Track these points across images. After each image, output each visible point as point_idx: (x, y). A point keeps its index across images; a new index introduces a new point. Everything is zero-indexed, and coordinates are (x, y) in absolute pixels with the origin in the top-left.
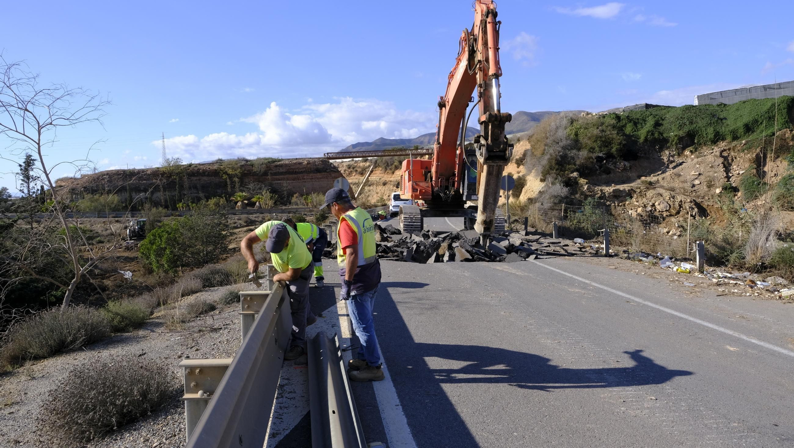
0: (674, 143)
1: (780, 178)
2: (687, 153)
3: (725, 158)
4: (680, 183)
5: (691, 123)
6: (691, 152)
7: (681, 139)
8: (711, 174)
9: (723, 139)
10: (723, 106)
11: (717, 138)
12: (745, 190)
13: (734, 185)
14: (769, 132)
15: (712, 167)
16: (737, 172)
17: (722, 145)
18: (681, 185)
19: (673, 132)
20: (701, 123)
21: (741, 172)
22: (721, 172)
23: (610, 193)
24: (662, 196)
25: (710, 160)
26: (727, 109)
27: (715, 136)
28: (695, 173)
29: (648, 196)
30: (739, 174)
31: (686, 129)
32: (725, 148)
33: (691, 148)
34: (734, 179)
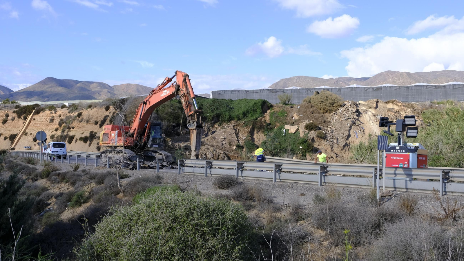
0: (210, 119)
1: (261, 142)
2: (216, 126)
3: (236, 130)
4: (216, 143)
5: (217, 109)
6: (218, 125)
7: (213, 118)
8: (230, 138)
9: (233, 120)
10: (231, 101)
11: (230, 119)
12: (247, 148)
13: (241, 145)
14: (254, 117)
15: (230, 134)
16: (242, 138)
17: (233, 122)
18: (217, 144)
19: (209, 113)
20: (222, 110)
21: (244, 138)
22: (234, 138)
23: (183, 147)
24: (209, 149)
25: (229, 131)
26: (233, 102)
27: (230, 117)
28: (223, 138)
29: (202, 149)
30: (243, 139)
31: (215, 112)
32: (235, 124)
33: (218, 123)
34: (241, 142)
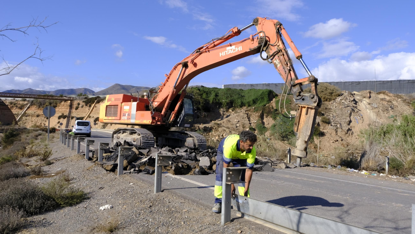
0: (225, 105)
1: (271, 125)
2: (230, 110)
3: (247, 114)
4: (231, 125)
5: (231, 96)
6: (232, 110)
7: (228, 104)
8: (243, 121)
9: (245, 106)
10: (242, 90)
11: (242, 105)
12: (259, 130)
13: (253, 127)
14: (263, 104)
15: (243, 118)
16: (253, 121)
17: (245, 108)
18: (231, 126)
19: (224, 100)
20: (235, 97)
21: (255, 122)
22: (247, 122)
23: (202, 128)
24: (225, 131)
25: (242, 115)
26: (244, 92)
27: (241, 104)
28: (237, 121)
29: (219, 131)
30: (254, 122)
31: (229, 99)
32: (246, 110)
33: (232, 108)
34: (252, 125)
